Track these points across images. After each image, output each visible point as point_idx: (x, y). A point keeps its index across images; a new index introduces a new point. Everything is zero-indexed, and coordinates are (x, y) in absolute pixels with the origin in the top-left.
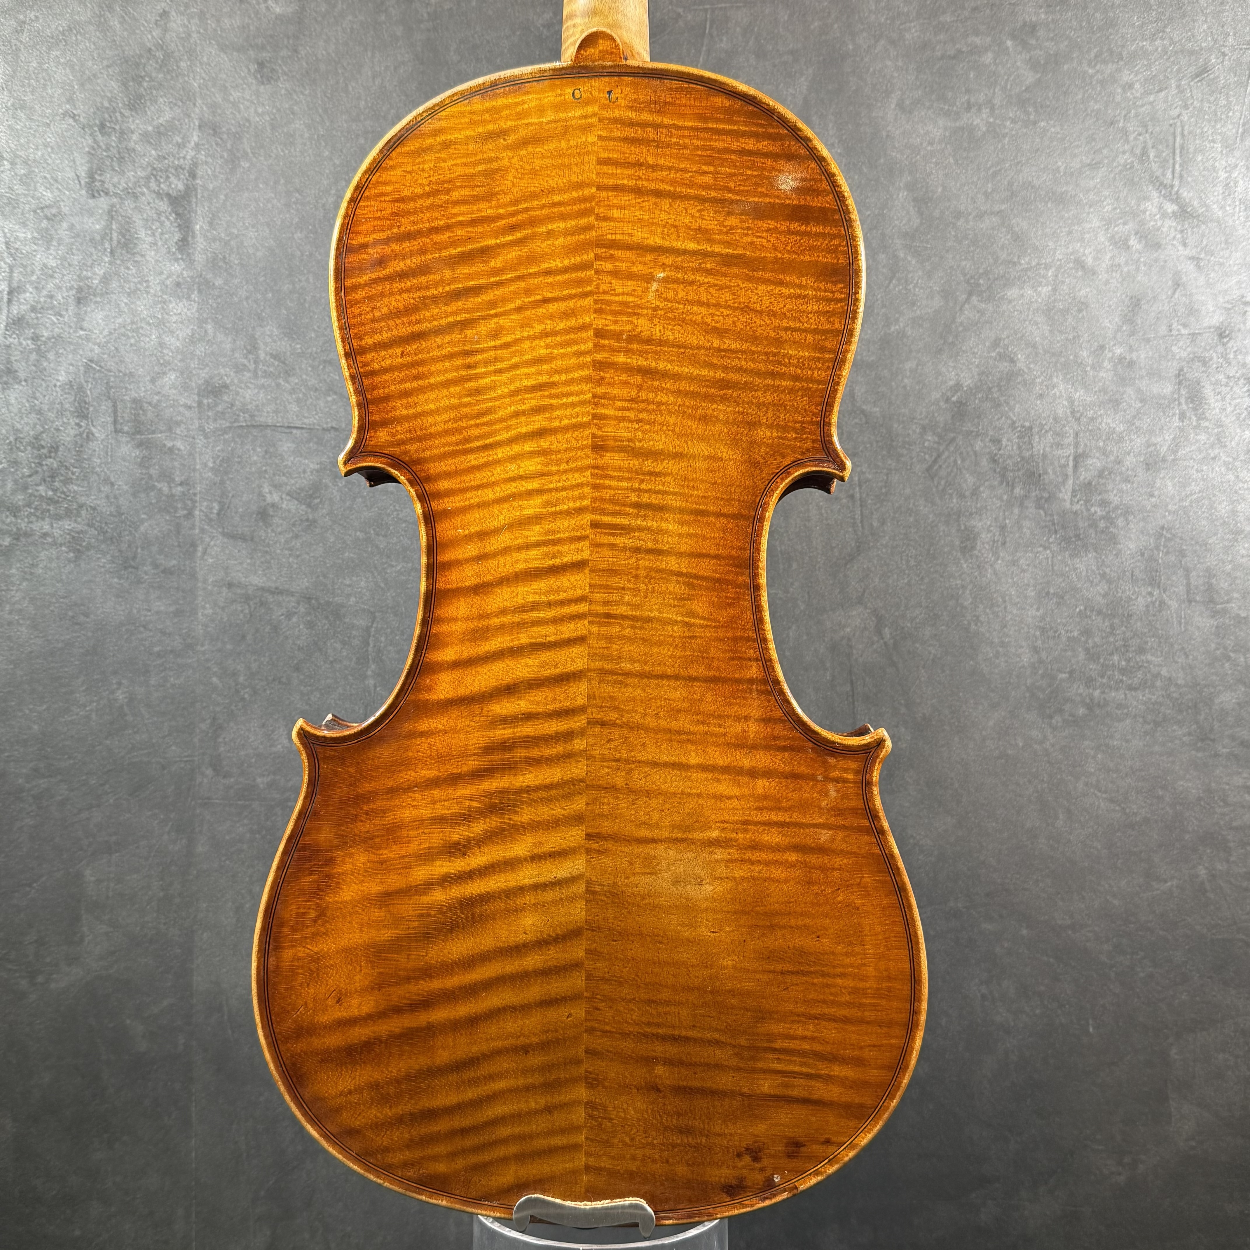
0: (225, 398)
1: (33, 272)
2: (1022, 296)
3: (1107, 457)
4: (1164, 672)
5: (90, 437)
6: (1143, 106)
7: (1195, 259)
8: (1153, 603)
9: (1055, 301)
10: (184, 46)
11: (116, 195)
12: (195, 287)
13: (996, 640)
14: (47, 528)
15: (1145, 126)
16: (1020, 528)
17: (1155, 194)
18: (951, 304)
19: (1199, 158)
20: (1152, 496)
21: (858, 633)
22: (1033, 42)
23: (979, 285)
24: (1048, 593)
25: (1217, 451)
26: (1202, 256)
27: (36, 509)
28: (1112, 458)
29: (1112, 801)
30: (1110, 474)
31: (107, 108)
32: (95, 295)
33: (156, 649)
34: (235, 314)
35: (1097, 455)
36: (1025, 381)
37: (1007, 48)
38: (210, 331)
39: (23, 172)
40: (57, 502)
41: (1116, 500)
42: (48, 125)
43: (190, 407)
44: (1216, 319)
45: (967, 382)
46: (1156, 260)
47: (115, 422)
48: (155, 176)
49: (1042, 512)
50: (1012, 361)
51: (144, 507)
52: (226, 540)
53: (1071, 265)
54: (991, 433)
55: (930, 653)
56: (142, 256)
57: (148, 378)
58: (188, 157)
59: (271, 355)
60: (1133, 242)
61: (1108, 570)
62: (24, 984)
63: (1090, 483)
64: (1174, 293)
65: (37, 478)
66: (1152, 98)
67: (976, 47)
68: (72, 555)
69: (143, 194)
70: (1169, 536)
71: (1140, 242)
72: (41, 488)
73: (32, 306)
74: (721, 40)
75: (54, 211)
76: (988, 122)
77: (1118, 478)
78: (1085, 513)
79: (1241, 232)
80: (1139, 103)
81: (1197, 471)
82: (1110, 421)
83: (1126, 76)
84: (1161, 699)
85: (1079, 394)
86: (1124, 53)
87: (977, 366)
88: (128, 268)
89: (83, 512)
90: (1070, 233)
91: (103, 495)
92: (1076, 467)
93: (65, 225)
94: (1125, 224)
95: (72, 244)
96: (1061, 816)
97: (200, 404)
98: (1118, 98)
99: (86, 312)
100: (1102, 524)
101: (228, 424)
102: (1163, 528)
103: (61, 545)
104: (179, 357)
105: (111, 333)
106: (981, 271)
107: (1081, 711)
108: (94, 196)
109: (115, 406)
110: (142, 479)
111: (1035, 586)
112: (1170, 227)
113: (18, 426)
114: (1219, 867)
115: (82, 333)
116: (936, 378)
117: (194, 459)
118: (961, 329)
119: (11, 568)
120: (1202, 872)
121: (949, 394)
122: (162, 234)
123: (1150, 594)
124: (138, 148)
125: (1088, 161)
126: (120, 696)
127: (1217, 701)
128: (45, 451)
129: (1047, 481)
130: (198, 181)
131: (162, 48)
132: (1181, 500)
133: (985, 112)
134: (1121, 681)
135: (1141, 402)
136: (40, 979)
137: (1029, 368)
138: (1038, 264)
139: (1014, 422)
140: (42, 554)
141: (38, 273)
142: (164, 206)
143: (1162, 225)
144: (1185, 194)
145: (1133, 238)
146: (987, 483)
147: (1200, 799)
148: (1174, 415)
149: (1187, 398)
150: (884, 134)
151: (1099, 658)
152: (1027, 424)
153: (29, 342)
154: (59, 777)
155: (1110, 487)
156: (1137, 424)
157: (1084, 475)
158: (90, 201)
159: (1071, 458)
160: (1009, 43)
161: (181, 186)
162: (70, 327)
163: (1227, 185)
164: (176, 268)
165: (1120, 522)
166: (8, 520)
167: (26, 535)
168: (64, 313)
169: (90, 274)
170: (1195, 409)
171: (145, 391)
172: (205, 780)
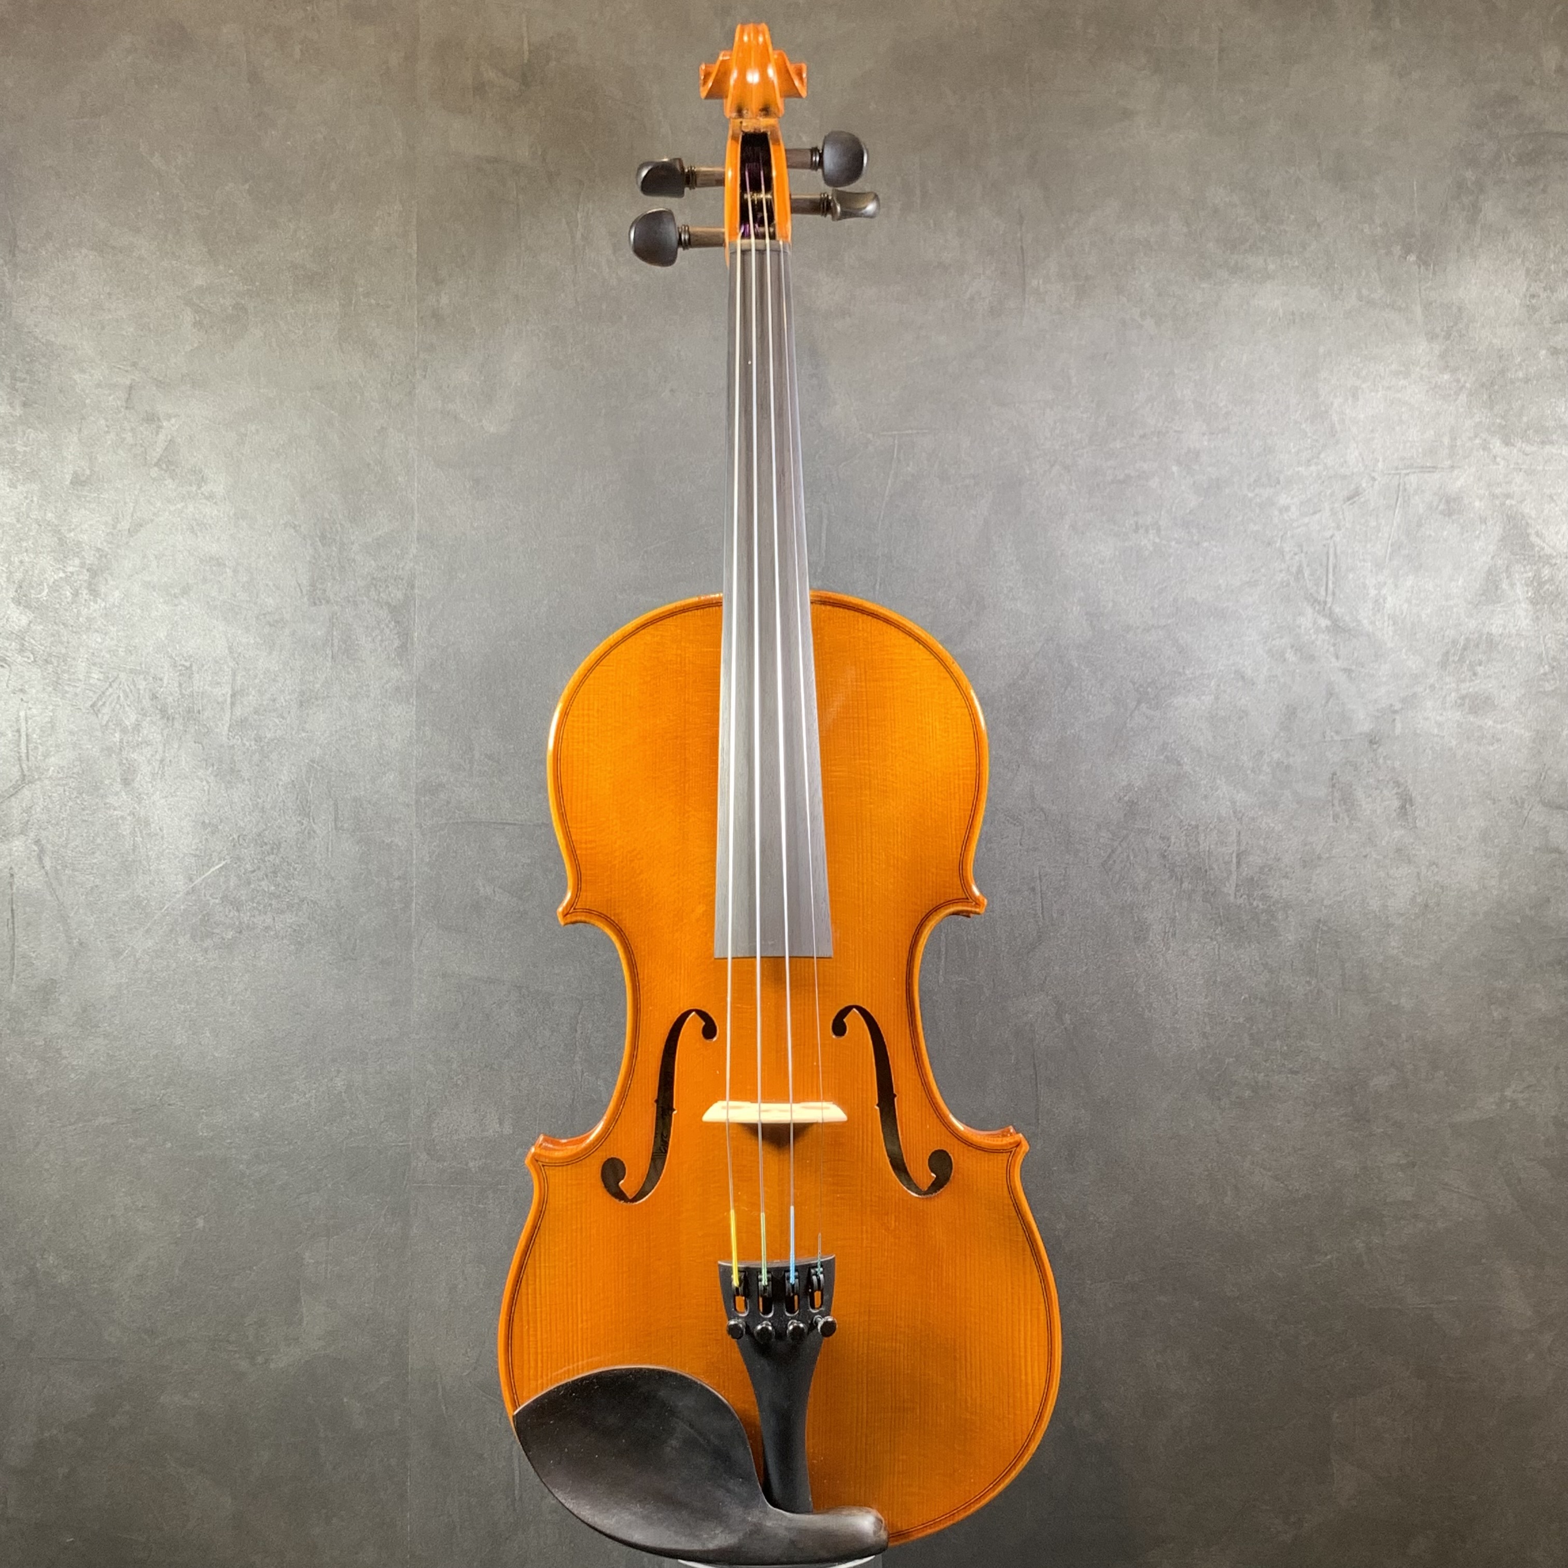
0: (442, 796)
1: (256, 676)
2: (1187, 703)
3: (1268, 854)
4: (1323, 1057)
5: (311, 834)
6: (1298, 527)
7: (1348, 671)
8: (1311, 991)
9: (1217, 708)
10: (401, 462)
11: (337, 603)
12: (414, 690)
13: (1168, 1026)
14: (269, 921)
15: (1300, 546)
16: (1189, 920)
17: (1309, 611)
18: (1122, 710)
19: (1351, 576)
20: (1309, 891)
21: (1039, 1020)
22: (1196, 467)
23: (1148, 693)
24: (1215, 982)
25: (1368, 849)
26: (1354, 667)
27: (258, 903)
28: (1273, 856)
29: (1276, 1178)
30: (1270, 870)
31: (328, 520)
32: (317, 699)
33: (373, 1038)
34: (452, 716)
35: (1258, 852)
36: (1191, 782)
37: (1173, 473)
38: (428, 733)
39: (245, 579)
40: (279, 896)
41: (1276, 895)
42: (270, 535)
43: (408, 805)
44: (1366, 727)
45: (1138, 783)
46: (1310, 672)
47: (336, 820)
48: (375, 586)
49: (1209, 905)
50: (1179, 764)
51: (364, 901)
52: (440, 932)
53: (1233, 676)
54: (1160, 830)
55: (1107, 1038)
56: (362, 661)
57: (368, 777)
58: (407, 568)
59: (486, 755)
60: (1290, 656)
61: (1269, 960)
62: (244, 1365)
63: (1252, 879)
64: (1327, 702)
65: (260, 874)
66: (1306, 520)
67: (1144, 472)
68: (293, 947)
69: (363, 602)
70: (1325, 928)
71: (1296, 654)
72: (264, 883)
73: (255, 708)
74: (908, 465)
75: (277, 617)
76: (1154, 543)
77: (1278, 874)
78: (1248, 907)
79: (1390, 645)
80: (1295, 525)
81: (1351, 868)
82: (1269, 821)
83: (1283, 500)
84: (1320, 1082)
85: (1241, 797)
86: (1282, 478)
87: (1147, 768)
88: (349, 673)
89: (305, 906)
90: (1231, 646)
91: (324, 890)
92: (1238, 863)
93: (287, 631)
94: (1281, 637)
95: (295, 649)
96: (1229, 1193)
97: (417, 801)
98: (1276, 520)
99: (308, 715)
100: (1264, 917)
101: (444, 821)
102: (1319, 921)
103: (282, 939)
104: (397, 758)
105: (332, 735)
106: (1149, 680)
107: (1248, 1093)
108: (315, 604)
109: (336, 805)
110: (361, 874)
111: (1203, 975)
112: (1324, 641)
113: (242, 824)
114: (1376, 1240)
115: (304, 734)
116: (1110, 779)
117: (412, 854)
118: (1131, 733)
119: (233, 960)
120: (1360, 1245)
121: (1122, 794)
122: (382, 641)
123: (1309, 983)
124: (358, 558)
125: (1248, 579)
126: (339, 1083)
127: (1372, 1084)
128: (268, 848)
129: (1212, 877)
130: (416, 591)
131: (380, 463)
132: (1336, 895)
133: (1152, 532)
134: (1284, 1064)
135: (1298, 803)
136: (260, 1359)
137: (1194, 771)
138: (1202, 674)
139: (1181, 821)
140: (264, 946)
141: (262, 677)
142: (384, 613)
143: (1317, 639)
144: (1337, 610)
145: (1289, 650)
146: (1158, 878)
147: (1356, 1176)
148: (1329, 815)
149: (1340, 801)
150: (1059, 553)
151: (1262, 1043)
152: (1193, 823)
153: (253, 743)
154: (279, 1163)
155: (1270, 883)
156: (1295, 823)
157: (1246, 871)
158: (312, 608)
159: (1234, 855)
160: (1175, 469)
161: (400, 595)
162: (292, 729)
163: (1377, 601)
164: (395, 673)
165: (1280, 916)
166: (231, 914)
167: (248, 926)
168: (285, 715)
169: (312, 679)
170: (1347, 811)
171: (366, 790)
172: (420, 1164)
